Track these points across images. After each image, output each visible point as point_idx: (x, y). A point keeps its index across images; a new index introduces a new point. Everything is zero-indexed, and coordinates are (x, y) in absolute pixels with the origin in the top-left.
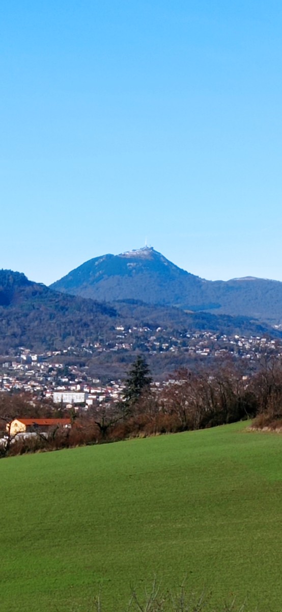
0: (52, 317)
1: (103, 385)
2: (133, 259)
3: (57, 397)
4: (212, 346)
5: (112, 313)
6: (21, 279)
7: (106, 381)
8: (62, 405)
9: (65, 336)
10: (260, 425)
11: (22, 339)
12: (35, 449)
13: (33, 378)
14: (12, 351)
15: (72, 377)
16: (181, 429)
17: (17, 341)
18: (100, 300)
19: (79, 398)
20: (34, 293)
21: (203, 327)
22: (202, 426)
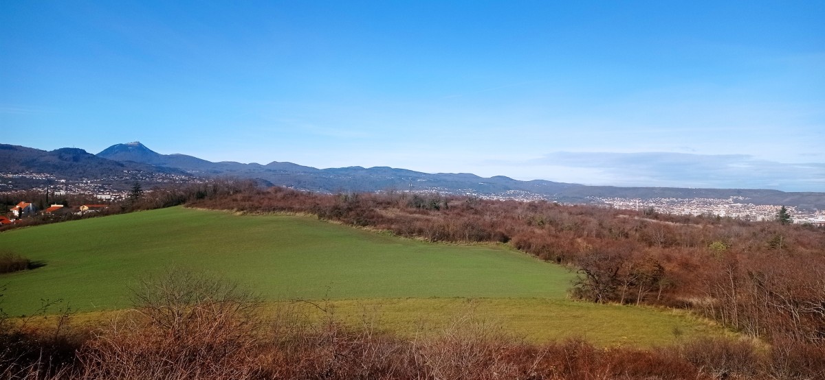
0: (97, 167)
1: (118, 192)
2: (130, 146)
3: (99, 196)
4: (163, 178)
5: (122, 165)
6: (83, 152)
7: (119, 191)
8: (101, 199)
9: (102, 174)
10: (187, 207)
11: (84, 175)
12: (94, 216)
13: (88, 189)
14: (79, 179)
15: (105, 189)
16: (155, 208)
17: (82, 176)
18: (117, 160)
19: (108, 197)
20: (89, 157)
21: (159, 171)
22: (164, 207)
